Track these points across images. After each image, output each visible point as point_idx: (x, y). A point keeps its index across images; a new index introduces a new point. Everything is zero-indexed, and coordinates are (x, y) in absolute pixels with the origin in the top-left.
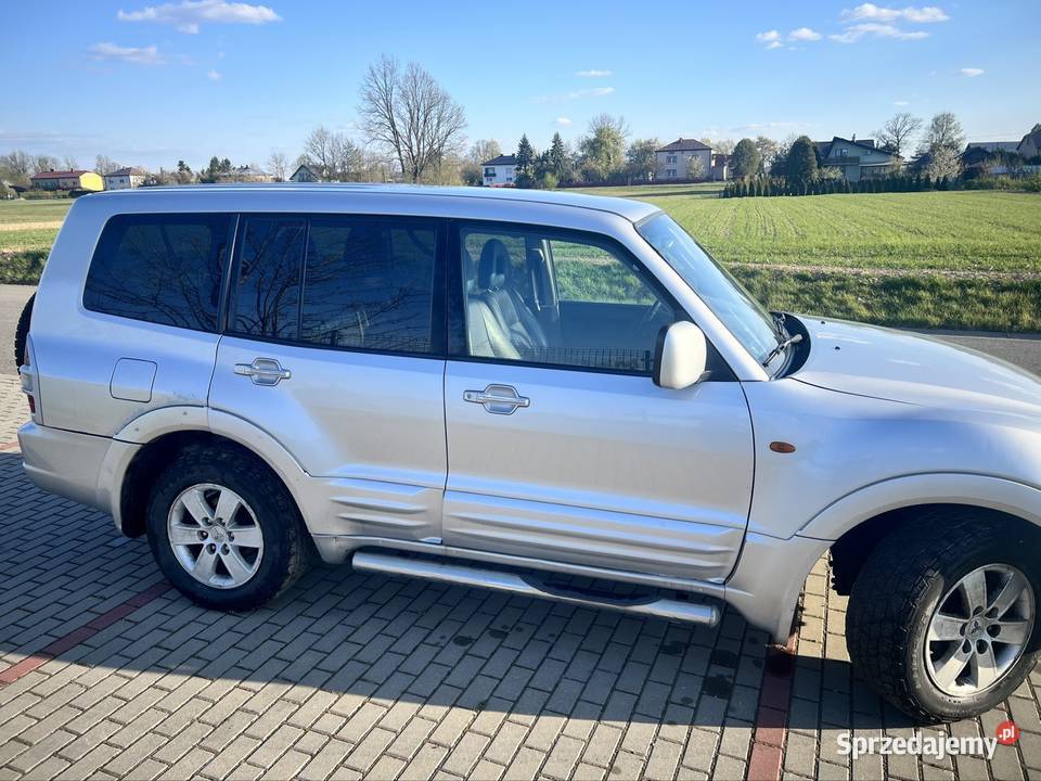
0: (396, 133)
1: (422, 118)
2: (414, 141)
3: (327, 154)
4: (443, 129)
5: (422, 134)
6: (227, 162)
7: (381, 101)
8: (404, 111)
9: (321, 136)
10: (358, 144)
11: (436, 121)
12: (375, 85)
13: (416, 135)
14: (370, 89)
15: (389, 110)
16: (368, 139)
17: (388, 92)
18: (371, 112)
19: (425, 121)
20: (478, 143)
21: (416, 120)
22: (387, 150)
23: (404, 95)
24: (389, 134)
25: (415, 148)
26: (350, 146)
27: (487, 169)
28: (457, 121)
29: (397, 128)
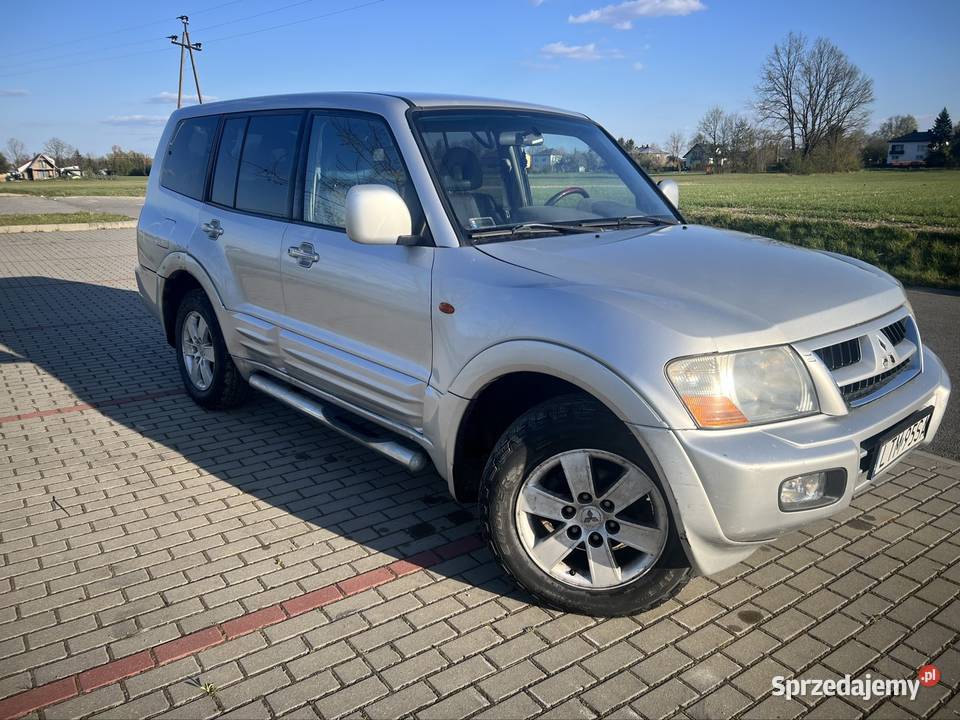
0: (791, 111)
1: (824, 94)
2: (810, 119)
3: (719, 133)
4: (845, 104)
5: (821, 110)
6: (631, 142)
7: (781, 79)
8: (804, 89)
9: (716, 115)
10: (751, 123)
11: (839, 96)
12: (778, 64)
13: (813, 111)
14: (770, 68)
15: (788, 87)
16: (760, 117)
17: (790, 69)
18: (769, 90)
19: (826, 96)
20: (891, 119)
21: (815, 96)
22: (779, 127)
23: (808, 71)
24: (784, 112)
25: (809, 125)
26: (743, 124)
27: (894, 147)
28: (864, 94)
29: (794, 105)
